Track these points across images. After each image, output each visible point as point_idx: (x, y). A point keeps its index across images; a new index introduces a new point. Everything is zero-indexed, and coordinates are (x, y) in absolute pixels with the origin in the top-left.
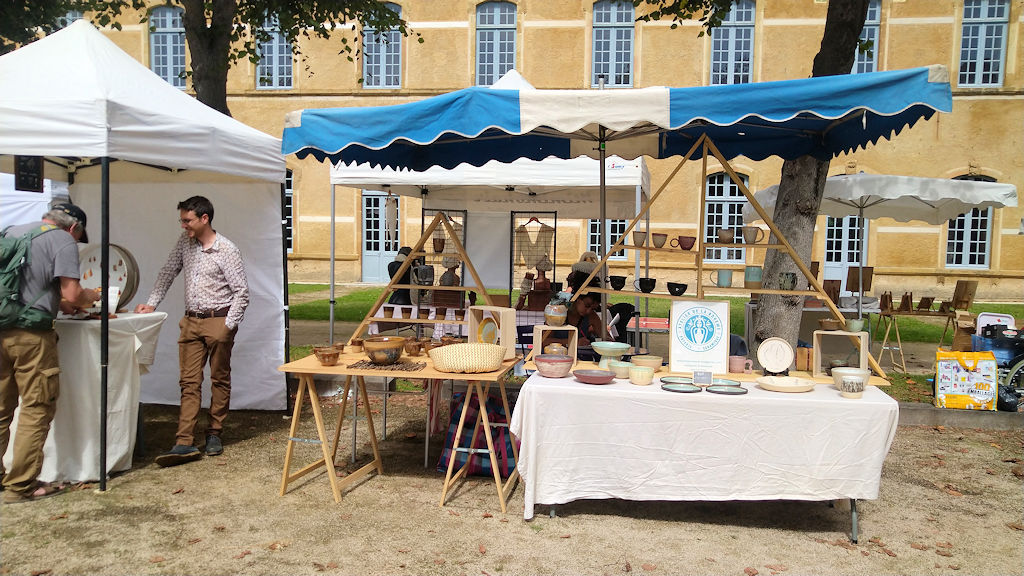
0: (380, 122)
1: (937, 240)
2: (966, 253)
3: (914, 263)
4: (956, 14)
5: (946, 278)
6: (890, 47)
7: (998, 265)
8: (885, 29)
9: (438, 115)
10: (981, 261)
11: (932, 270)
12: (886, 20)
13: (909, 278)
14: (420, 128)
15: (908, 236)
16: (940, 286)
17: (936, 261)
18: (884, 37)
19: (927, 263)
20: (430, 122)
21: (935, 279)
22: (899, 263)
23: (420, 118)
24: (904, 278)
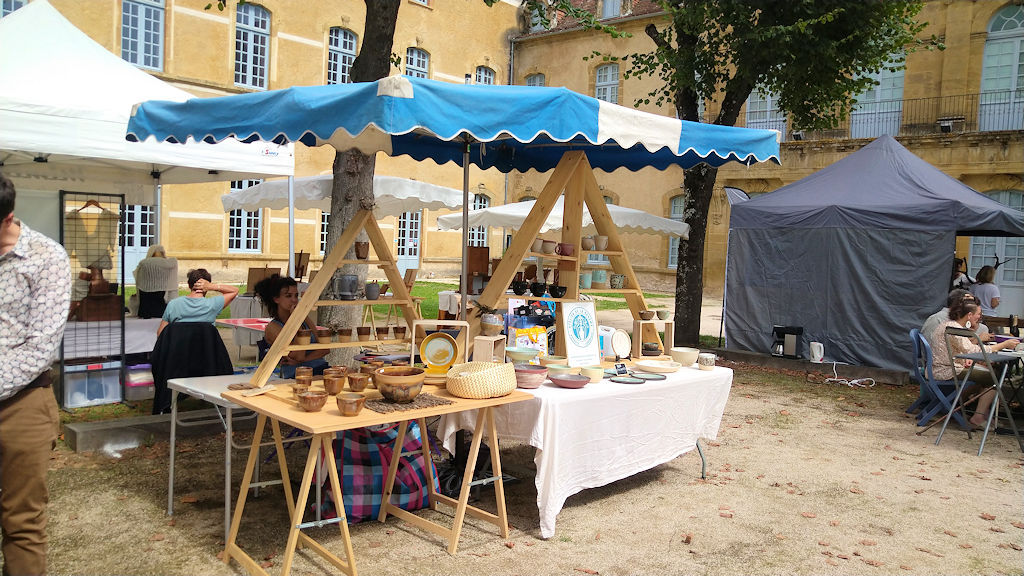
0: (492, 110)
1: (221, 226)
2: (244, 239)
3: (202, 247)
4: (231, 14)
5: (229, 262)
6: (176, 34)
7: (269, 251)
8: (170, 14)
9: (537, 113)
10: (255, 247)
11: (218, 254)
12: (170, 6)
13: (198, 261)
14: (522, 123)
15: (197, 222)
16: (224, 270)
17: (221, 246)
18: (170, 22)
19: (213, 248)
20: (532, 118)
21: (220, 262)
22: (190, 247)
23: (525, 112)
24: (194, 261)
